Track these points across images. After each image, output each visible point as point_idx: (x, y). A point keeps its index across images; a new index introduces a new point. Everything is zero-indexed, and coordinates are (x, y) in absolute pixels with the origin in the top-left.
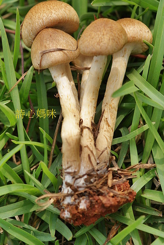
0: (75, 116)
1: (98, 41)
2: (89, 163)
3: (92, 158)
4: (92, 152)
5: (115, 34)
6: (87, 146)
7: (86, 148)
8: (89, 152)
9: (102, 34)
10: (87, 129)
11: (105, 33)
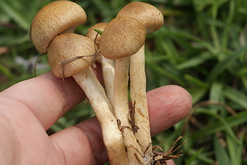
0: (112, 120)
1: (121, 44)
2: (137, 162)
3: (139, 156)
4: (137, 150)
5: (135, 33)
6: (131, 146)
7: (131, 148)
8: (135, 151)
9: (124, 36)
10: (127, 129)
11: (126, 35)
